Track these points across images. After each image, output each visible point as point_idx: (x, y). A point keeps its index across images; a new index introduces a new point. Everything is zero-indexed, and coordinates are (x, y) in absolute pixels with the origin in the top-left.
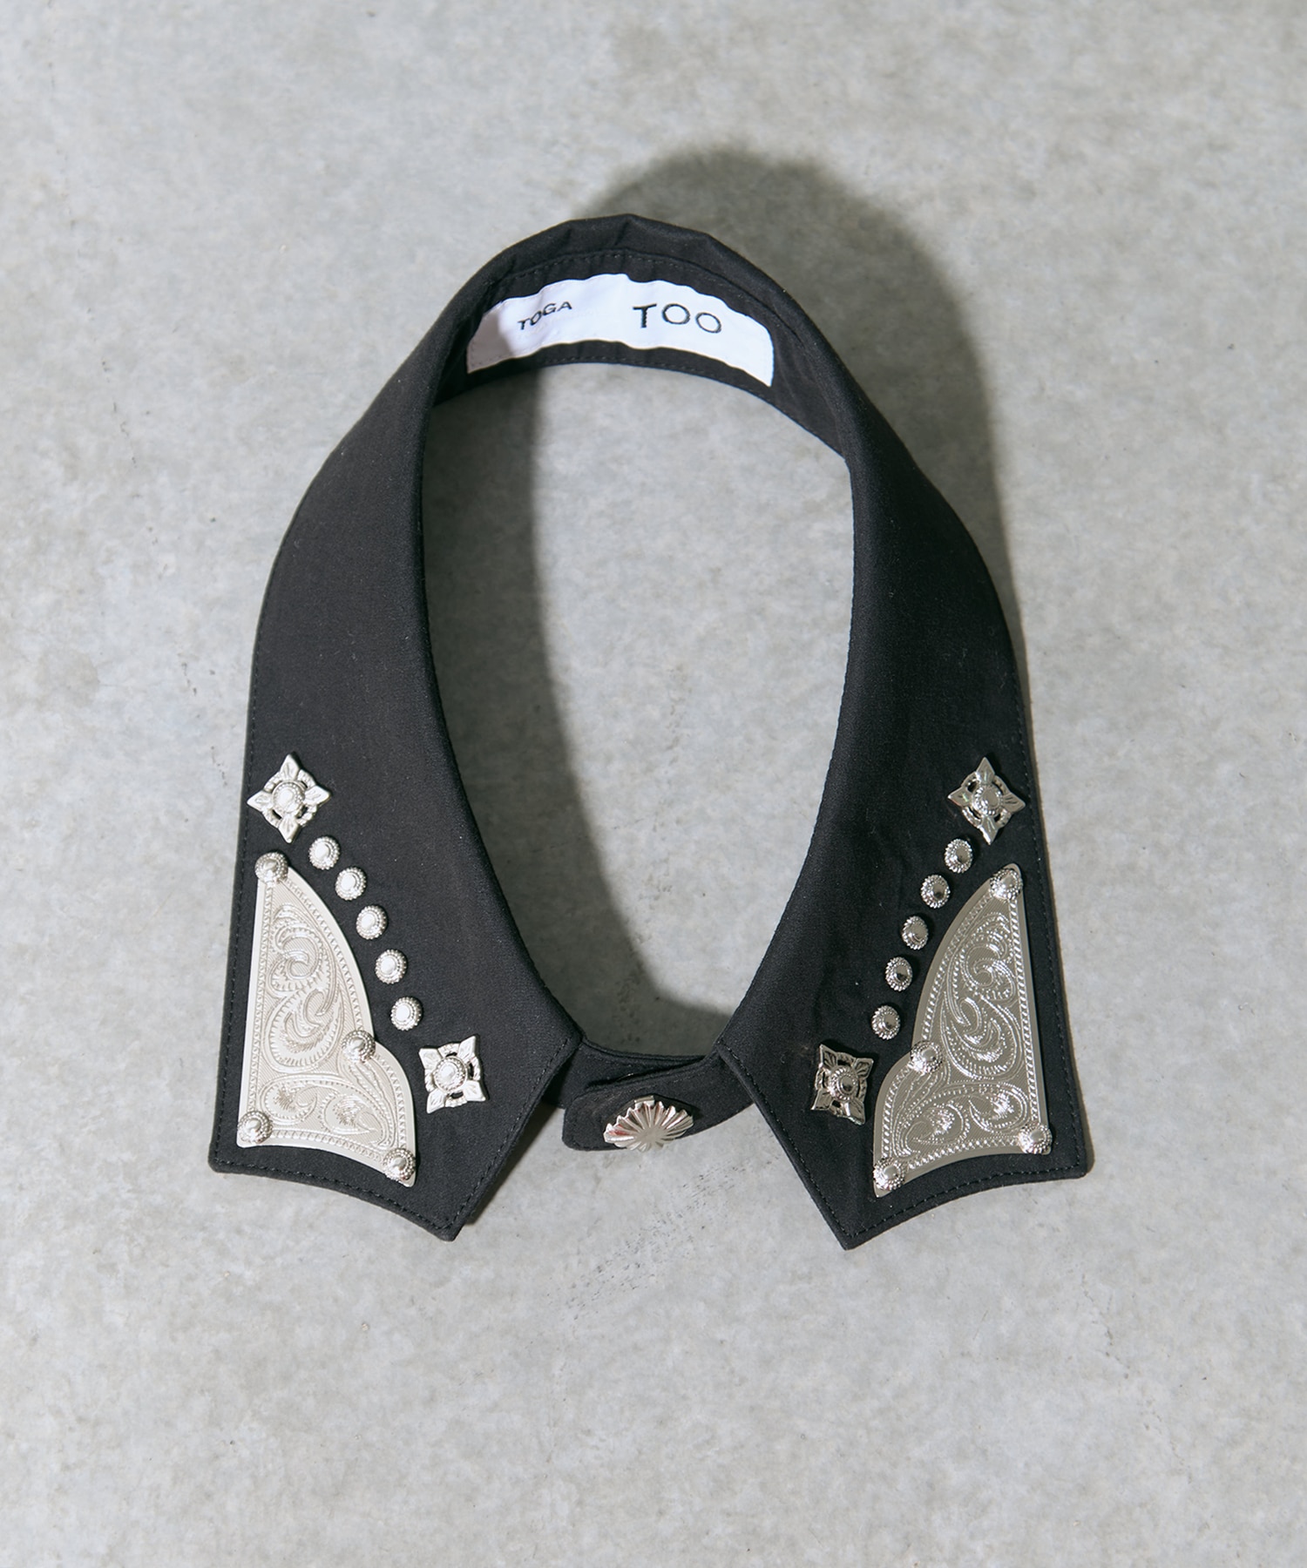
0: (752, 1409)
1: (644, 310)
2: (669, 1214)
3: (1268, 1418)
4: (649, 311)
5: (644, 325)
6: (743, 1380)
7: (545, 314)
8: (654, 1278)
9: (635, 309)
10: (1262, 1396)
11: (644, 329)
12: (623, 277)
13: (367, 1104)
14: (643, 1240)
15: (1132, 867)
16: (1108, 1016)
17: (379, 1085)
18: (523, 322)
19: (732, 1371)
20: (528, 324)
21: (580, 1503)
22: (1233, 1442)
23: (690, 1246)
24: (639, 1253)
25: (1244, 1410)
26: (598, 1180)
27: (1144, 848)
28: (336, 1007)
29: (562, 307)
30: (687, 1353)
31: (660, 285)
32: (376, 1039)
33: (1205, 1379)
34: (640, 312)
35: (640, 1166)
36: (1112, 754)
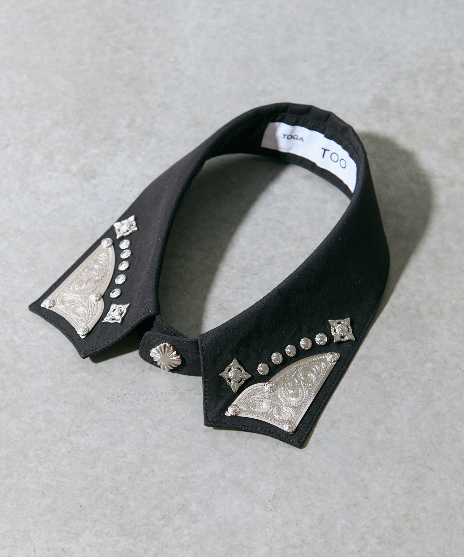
0: (143, 455)
1: (325, 150)
2: (158, 391)
3: (310, 546)
4: (326, 152)
5: (323, 157)
6: (146, 446)
7: (294, 138)
8: (140, 406)
9: (322, 148)
10: (312, 539)
11: (323, 158)
12: (322, 135)
13: (86, 312)
14: (145, 394)
15: (379, 375)
16: (340, 411)
17: (94, 308)
18: (285, 135)
19: (145, 443)
20: (286, 137)
21: (69, 452)
22: (293, 547)
23: (158, 403)
24: (140, 397)
25: (304, 540)
26: (143, 371)
27: (387, 373)
28: (97, 284)
29: (300, 139)
30: (135, 430)
31: (332, 142)
32: (103, 297)
33: (297, 525)
34: (323, 151)
35: (159, 375)
36: (395, 343)
